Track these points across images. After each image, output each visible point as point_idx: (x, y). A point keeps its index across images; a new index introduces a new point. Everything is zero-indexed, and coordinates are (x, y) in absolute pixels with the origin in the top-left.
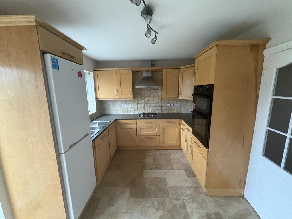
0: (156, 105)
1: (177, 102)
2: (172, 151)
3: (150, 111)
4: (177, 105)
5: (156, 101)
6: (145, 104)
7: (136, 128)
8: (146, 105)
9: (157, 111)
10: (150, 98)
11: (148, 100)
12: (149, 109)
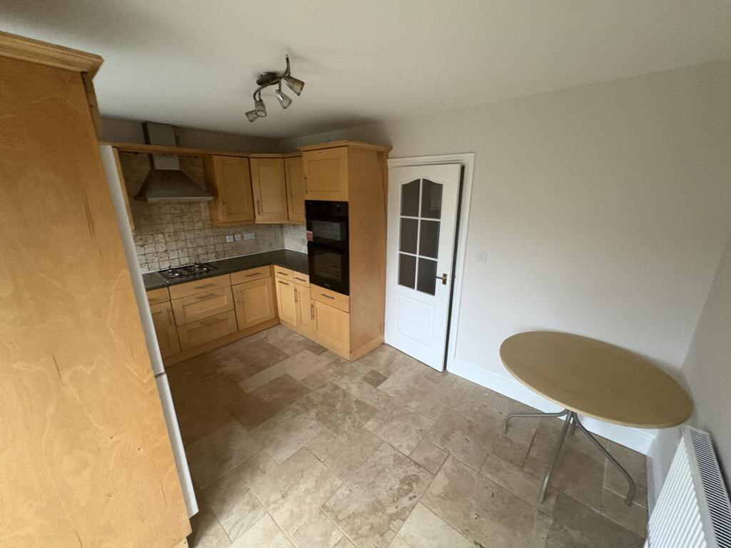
0: (201, 242)
1: (247, 231)
2: (265, 332)
3: (185, 261)
4: (249, 236)
5: (197, 232)
6: (166, 243)
7: (170, 309)
8: (173, 245)
9: (203, 257)
10: (179, 226)
11: (175, 232)
12: (181, 255)
